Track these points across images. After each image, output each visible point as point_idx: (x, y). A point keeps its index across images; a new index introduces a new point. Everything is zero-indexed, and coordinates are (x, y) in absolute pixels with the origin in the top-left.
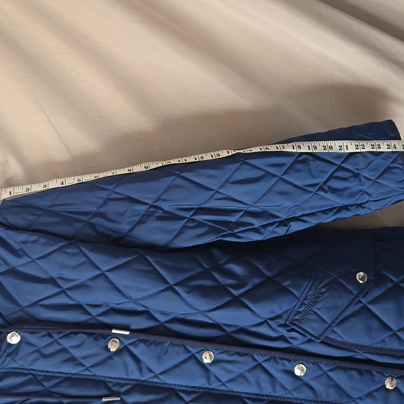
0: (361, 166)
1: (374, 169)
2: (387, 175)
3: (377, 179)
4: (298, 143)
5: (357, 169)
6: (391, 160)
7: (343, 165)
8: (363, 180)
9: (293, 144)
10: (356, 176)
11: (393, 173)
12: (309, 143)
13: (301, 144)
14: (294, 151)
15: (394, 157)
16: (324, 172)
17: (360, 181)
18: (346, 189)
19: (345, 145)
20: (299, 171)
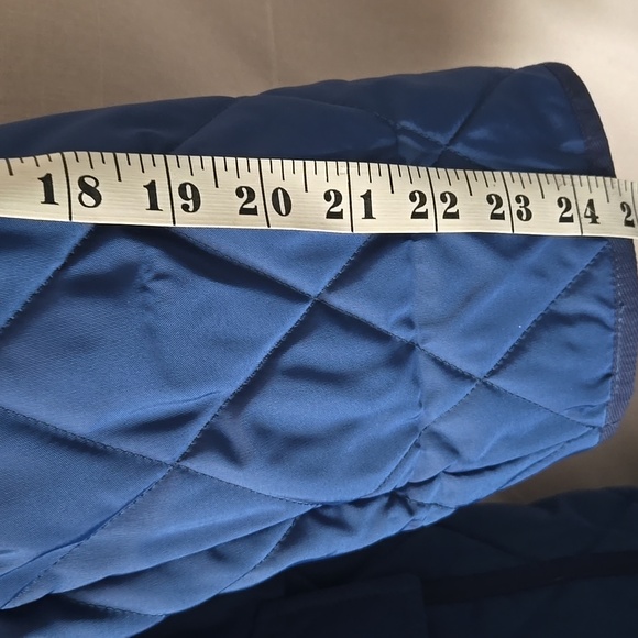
0: (427, 304)
1: (485, 328)
2: (539, 355)
3: (492, 373)
4: (80, 163)
5: (408, 323)
6: (569, 278)
7: (340, 301)
8: (432, 377)
9: (50, 163)
10: (401, 356)
11: (572, 347)
12: (154, 167)
13: (100, 166)
14: (56, 214)
15: (582, 261)
16: (231, 345)
17: (416, 381)
18: (347, 428)
19: (359, 188)
20: (81, 345)
